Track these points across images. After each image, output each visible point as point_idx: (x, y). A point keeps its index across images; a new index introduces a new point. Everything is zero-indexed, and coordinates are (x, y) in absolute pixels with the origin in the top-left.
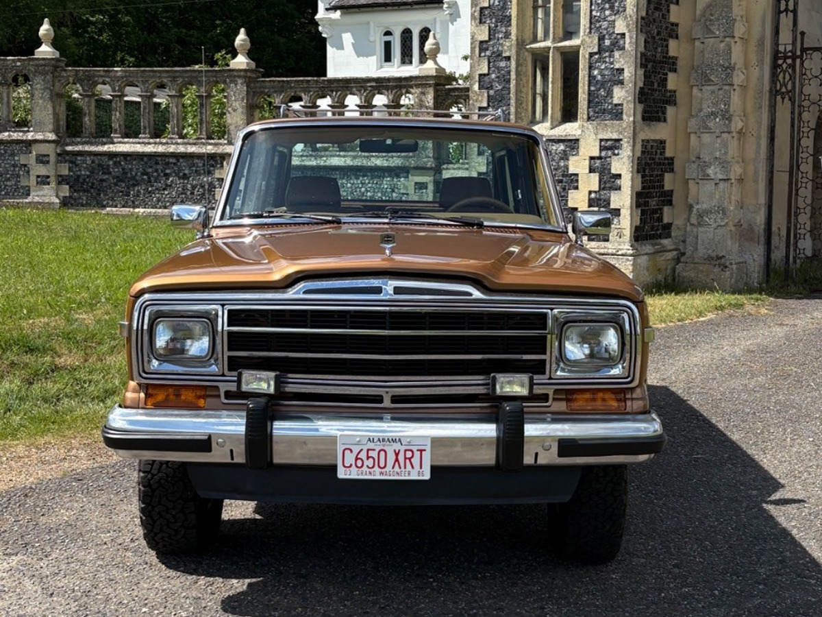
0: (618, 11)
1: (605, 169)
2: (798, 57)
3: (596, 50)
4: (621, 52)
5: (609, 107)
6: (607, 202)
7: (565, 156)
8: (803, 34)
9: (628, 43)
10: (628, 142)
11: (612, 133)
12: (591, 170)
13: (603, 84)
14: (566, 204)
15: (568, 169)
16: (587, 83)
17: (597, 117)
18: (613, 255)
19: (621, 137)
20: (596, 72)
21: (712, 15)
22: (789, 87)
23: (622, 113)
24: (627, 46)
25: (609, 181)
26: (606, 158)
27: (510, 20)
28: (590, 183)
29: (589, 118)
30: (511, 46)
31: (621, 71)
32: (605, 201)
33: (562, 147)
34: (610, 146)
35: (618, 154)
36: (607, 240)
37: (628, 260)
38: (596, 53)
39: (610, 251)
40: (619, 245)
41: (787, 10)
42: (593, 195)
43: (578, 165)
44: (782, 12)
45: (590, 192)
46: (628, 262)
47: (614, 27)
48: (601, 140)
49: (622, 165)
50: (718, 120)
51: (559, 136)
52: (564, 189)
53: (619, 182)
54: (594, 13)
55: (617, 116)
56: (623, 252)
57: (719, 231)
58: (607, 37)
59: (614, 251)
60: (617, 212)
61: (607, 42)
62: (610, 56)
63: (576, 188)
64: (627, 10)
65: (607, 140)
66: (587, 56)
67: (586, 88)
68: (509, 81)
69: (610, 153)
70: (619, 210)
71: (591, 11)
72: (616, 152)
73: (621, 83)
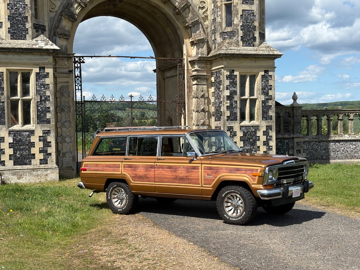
0: (47, 88)
1: (44, 140)
2: (83, 104)
3: (39, 101)
4: (49, 102)
5: (45, 120)
6: (46, 151)
7: (29, 136)
8: (84, 97)
9: (51, 99)
10: (53, 131)
11: (47, 128)
12: (40, 141)
13: (42, 112)
14: (30, 153)
15: (30, 141)
16: (36, 111)
17: (41, 123)
18: (51, 168)
19: (50, 129)
20: (39, 108)
21: (63, 90)
22: (81, 113)
23: (50, 121)
24: (51, 100)
25: (47, 144)
26: (45, 136)
27: (4, 89)
28: (40, 145)
29: (38, 123)
30: (4, 98)
31: (49, 108)
32: (45, 151)
33: (28, 133)
34: (47, 133)
35: (49, 135)
36: (47, 164)
37: (57, 169)
38: (39, 102)
39: (50, 167)
40: (52, 165)
41: (78, 89)
42: (41, 149)
43: (34, 139)
44: (77, 90)
45: (40, 148)
46: (57, 170)
47: (46, 94)
48: (43, 131)
49: (51, 139)
50: (67, 123)
51: (26, 129)
52: (29, 147)
53: (50, 144)
54: (38, 88)
55: (48, 122)
56: (55, 167)
57: (70, 158)
58: (43, 96)
59: (51, 167)
60: (50, 154)
61: (43, 98)
62: (45, 103)
63: (34, 147)
64: (50, 88)
65: (45, 130)
66: (36, 103)
67: (36, 113)
68: (4, 110)
69: (46, 135)
70: (51, 153)
71: (36, 88)
72: (49, 134)
73: (49, 112)
